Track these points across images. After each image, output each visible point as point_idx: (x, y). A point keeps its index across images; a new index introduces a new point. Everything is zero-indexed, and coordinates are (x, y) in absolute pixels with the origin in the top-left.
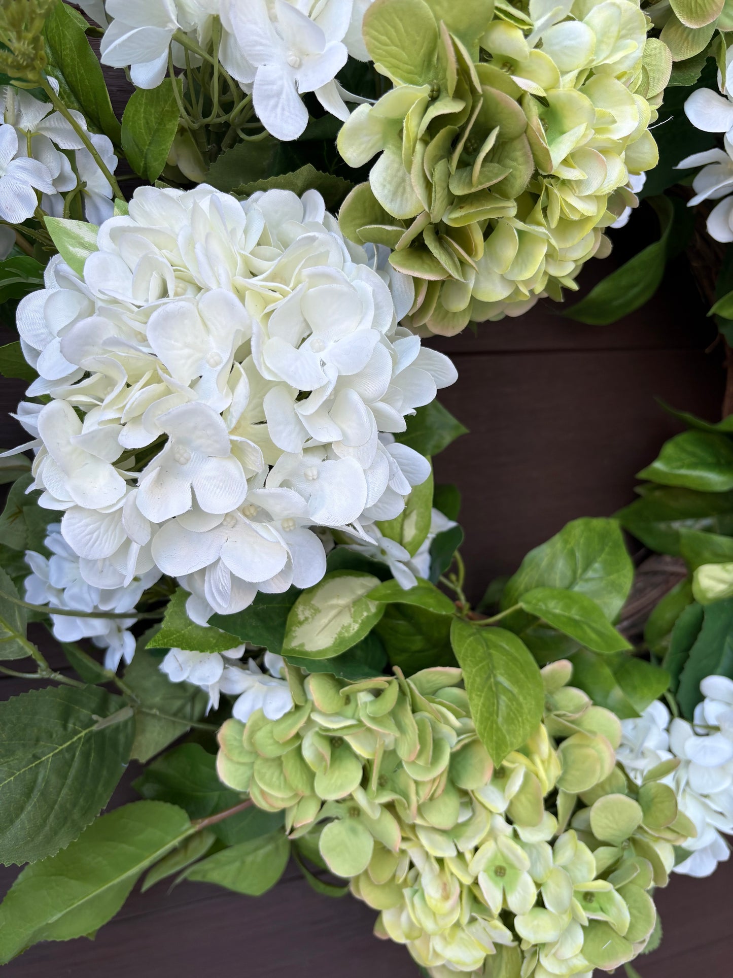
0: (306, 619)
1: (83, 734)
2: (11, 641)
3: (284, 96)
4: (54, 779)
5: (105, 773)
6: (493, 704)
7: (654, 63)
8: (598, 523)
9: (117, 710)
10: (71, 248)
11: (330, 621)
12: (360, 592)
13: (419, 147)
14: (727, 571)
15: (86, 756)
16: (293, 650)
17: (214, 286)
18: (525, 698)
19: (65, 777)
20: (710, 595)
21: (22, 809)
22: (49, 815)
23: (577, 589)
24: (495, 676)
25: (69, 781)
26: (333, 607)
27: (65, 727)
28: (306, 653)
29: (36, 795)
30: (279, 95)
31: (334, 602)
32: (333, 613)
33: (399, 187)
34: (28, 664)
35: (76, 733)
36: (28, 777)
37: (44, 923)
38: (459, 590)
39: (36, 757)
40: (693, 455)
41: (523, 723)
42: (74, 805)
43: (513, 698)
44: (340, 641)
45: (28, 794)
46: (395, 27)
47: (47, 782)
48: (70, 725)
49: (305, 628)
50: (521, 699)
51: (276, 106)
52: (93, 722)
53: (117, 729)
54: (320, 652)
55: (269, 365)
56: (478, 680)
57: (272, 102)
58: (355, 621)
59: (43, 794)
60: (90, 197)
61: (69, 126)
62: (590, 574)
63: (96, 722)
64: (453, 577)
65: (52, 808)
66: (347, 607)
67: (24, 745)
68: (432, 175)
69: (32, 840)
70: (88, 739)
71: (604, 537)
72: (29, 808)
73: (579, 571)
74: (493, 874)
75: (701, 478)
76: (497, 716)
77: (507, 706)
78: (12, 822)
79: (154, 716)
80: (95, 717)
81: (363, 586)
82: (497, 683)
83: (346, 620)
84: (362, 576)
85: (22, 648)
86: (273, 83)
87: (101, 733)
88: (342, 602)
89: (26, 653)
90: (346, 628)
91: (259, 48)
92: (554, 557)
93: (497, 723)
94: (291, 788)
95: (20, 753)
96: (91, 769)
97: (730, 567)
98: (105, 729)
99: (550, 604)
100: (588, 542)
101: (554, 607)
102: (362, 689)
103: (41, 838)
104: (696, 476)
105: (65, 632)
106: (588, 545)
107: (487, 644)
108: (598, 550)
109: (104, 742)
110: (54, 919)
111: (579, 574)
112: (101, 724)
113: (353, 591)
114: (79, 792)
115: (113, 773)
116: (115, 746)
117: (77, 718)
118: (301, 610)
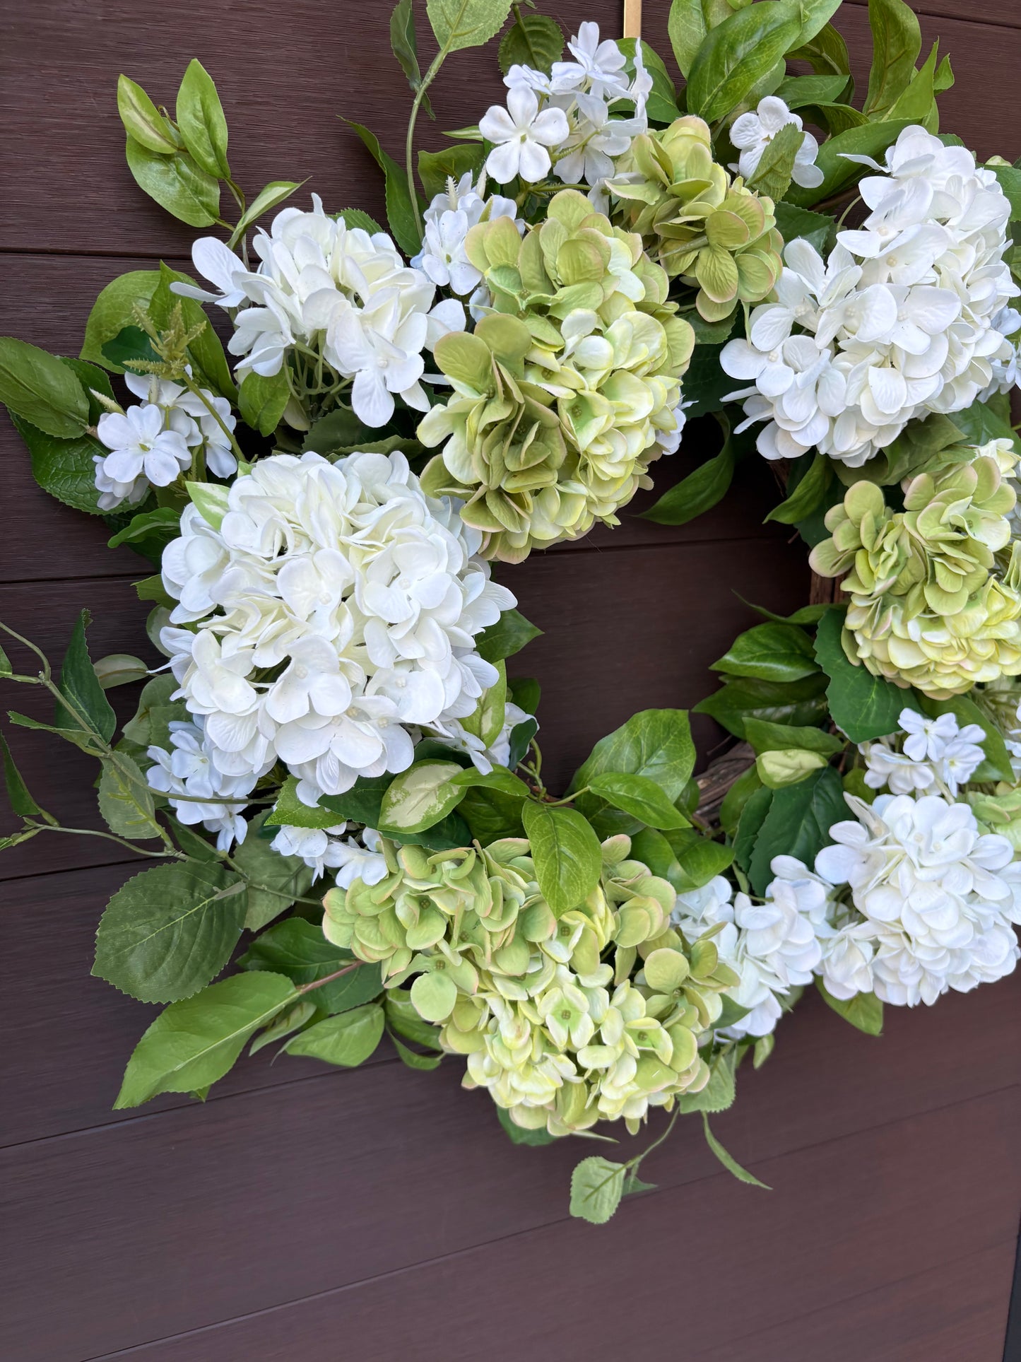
0: (398, 801)
1: (206, 902)
2: (145, 823)
3: (375, 393)
4: (186, 937)
5: (225, 936)
6: (556, 869)
7: (680, 338)
8: (665, 714)
9: (232, 885)
10: (206, 505)
11: (418, 803)
12: (445, 778)
13: (478, 440)
14: (790, 757)
15: (210, 920)
16: (387, 826)
17: (325, 545)
18: (584, 865)
19: (195, 936)
20: (777, 780)
21: (162, 959)
22: (183, 966)
23: (641, 774)
24: (559, 847)
25: (198, 940)
26: (421, 790)
27: (192, 896)
28: (399, 829)
29: (173, 950)
30: (371, 394)
31: (423, 786)
32: (422, 795)
33: (466, 461)
34: (157, 844)
35: (201, 901)
36: (166, 934)
37: (170, 1071)
38: (537, 776)
39: (171, 919)
40: (766, 647)
41: (582, 885)
42: (203, 960)
43: (574, 864)
44: (428, 818)
45: (167, 947)
46: (459, 353)
47: (181, 940)
48: (196, 894)
49: (397, 808)
50: (580, 865)
51: (370, 401)
52: (214, 893)
53: (233, 900)
54: (409, 828)
55: (367, 604)
56: (543, 849)
57: (367, 400)
58: (440, 802)
59: (179, 948)
60: (211, 447)
61: (199, 400)
62: (654, 760)
63: (217, 893)
64: (532, 765)
65: (186, 960)
66: (434, 790)
67: (161, 909)
68: (489, 459)
69: (173, 984)
70: (211, 906)
71: (669, 727)
72: (168, 959)
73: (645, 758)
74: (560, 1017)
75: (771, 669)
76: (559, 878)
77: (568, 871)
78: (156, 969)
79: (263, 891)
80: (215, 888)
81: (447, 772)
82: (560, 852)
83: (432, 801)
84: (447, 764)
85: (153, 829)
86: (366, 386)
87: (220, 902)
88: (428, 786)
89: (156, 833)
90: (432, 808)
91: (356, 359)
92: (621, 744)
93: (558, 885)
94: (387, 942)
95: (158, 915)
96: (214, 931)
97: (792, 753)
98: (222, 900)
99: (616, 787)
100: (653, 731)
101: (620, 790)
102: (446, 859)
103: (179, 983)
104: (766, 667)
105: (187, 815)
106: (653, 735)
107: (554, 820)
108: (663, 738)
109: (223, 910)
110: (178, 1068)
111: (644, 760)
112: (220, 895)
113: (439, 777)
114: (206, 947)
115: (232, 937)
116: (231, 914)
117: (201, 889)
118: (394, 794)
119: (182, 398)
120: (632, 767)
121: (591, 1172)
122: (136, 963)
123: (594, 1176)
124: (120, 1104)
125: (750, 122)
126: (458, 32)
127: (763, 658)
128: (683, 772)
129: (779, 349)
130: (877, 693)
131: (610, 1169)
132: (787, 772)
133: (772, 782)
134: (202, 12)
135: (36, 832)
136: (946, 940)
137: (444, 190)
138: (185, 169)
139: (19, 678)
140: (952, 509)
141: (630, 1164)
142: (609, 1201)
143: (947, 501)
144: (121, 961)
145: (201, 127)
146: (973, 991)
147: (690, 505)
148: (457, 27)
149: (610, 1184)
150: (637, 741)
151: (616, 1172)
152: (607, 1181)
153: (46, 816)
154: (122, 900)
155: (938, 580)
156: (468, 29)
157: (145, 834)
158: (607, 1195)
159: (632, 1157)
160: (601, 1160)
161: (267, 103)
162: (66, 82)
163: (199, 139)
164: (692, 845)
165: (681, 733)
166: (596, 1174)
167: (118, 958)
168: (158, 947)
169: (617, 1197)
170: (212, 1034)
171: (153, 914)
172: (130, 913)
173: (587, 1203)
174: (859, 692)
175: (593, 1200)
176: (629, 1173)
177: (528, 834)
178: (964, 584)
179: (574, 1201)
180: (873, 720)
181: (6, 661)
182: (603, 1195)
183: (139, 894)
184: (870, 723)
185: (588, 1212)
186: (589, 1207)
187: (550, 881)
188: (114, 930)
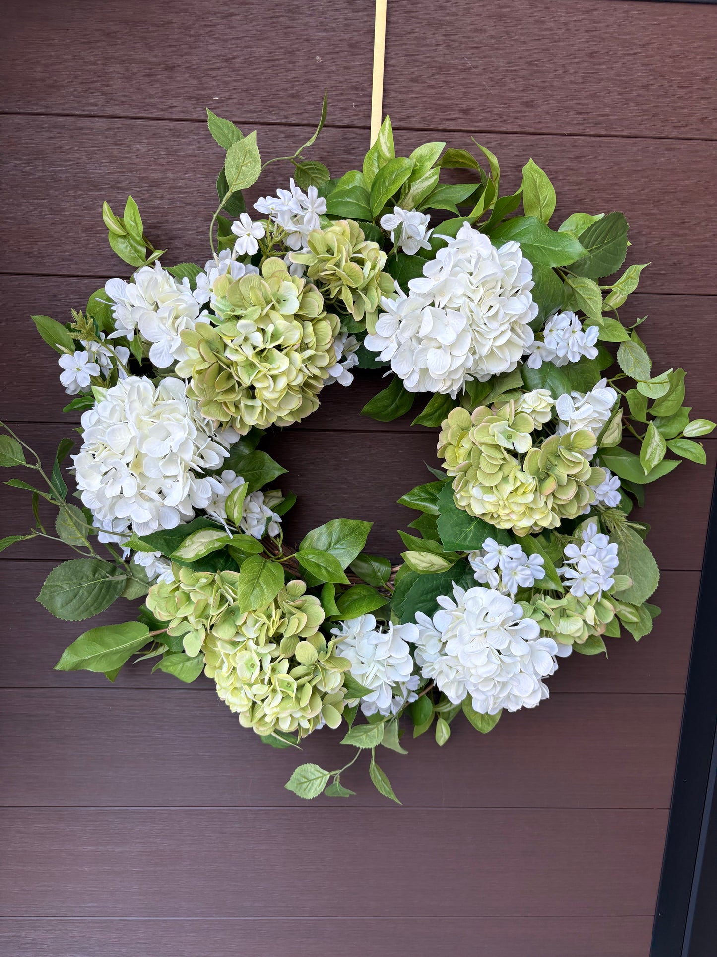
0: (188, 545)
1: (101, 580)
2: (80, 538)
3: (164, 352)
4: (86, 593)
5: (108, 597)
6: (251, 590)
8: (352, 523)
9: (119, 575)
10: (99, 397)
11: (197, 547)
12: (215, 538)
14: (425, 556)
15: (101, 589)
16: (176, 556)
18: (268, 591)
19: (91, 594)
21: (71, 601)
22: (81, 606)
23: (329, 552)
24: (258, 580)
25: (91, 596)
26: (200, 542)
27: (94, 575)
28: (182, 558)
29: (78, 597)
30: (161, 352)
31: (202, 540)
32: (199, 544)
34: (85, 549)
35: (98, 579)
36: (76, 590)
37: (83, 659)
38: (280, 546)
39: (81, 584)
41: (263, 600)
42: (92, 606)
43: (262, 589)
44: (197, 555)
45: (75, 596)
47: (83, 594)
48: (96, 575)
49: (187, 549)
50: (266, 590)
51: (160, 356)
52: (106, 577)
53: (117, 582)
54: (187, 559)
56: (247, 579)
57: (158, 355)
58: (206, 549)
59: (81, 598)
61: (107, 350)
62: (338, 546)
63: (108, 577)
65: (83, 604)
66: (206, 543)
67: (77, 578)
69: (73, 613)
70: (103, 582)
71: (353, 531)
72: (74, 601)
74: (249, 666)
75: (427, 507)
76: (251, 595)
77: (257, 592)
78: (67, 604)
79: (137, 581)
80: (107, 575)
81: (218, 535)
82: (257, 582)
83: (202, 548)
84: (220, 531)
85: (83, 543)
86: (158, 349)
87: (110, 582)
88: (204, 541)
90: (200, 551)
92: (321, 534)
93: (249, 598)
94: (169, 612)
95: (75, 581)
96: (102, 594)
97: (423, 553)
98: (112, 581)
99: (310, 556)
100: (342, 530)
101: (312, 558)
102: (204, 577)
103: (76, 613)
104: (424, 505)
105: (103, 539)
106: (342, 532)
107: (264, 567)
108: (347, 535)
109: (110, 585)
110: (87, 657)
111: (332, 545)
112: (110, 578)
113: (212, 537)
114: (95, 601)
115: (111, 598)
116: (115, 588)
117: (100, 573)
118: (187, 542)
119: (100, 349)
120: (325, 548)
121: (309, 771)
122: (58, 601)
123: (309, 774)
124: (58, 668)
125: (390, 218)
126: (237, 182)
127: (425, 500)
128: (353, 554)
129: (394, 336)
131: (321, 773)
132: (424, 565)
133: (417, 569)
134: (153, 167)
135: (35, 535)
136: (481, 671)
137: (212, 258)
138: (132, 241)
139: (28, 466)
140: (494, 427)
141: (333, 773)
142: (316, 789)
143: (491, 421)
144: (52, 598)
145: (133, 224)
146: (518, 711)
147: (385, 412)
148: (236, 181)
149: (319, 780)
150: (331, 534)
151: (324, 775)
152: (318, 778)
153: (42, 530)
154: (59, 571)
155: (481, 465)
156: (242, 181)
157: (79, 543)
158: (315, 786)
159: (334, 770)
160: (317, 767)
161: (182, 207)
162: (92, 201)
163: (133, 230)
164: (365, 596)
165: (360, 534)
166: (312, 773)
167: (50, 596)
168: (71, 595)
169: (321, 789)
170: (107, 645)
171: (72, 580)
172: (61, 577)
173: (300, 785)
174: (461, 524)
175: (305, 785)
176: (332, 778)
177: (241, 571)
178: (500, 469)
179: (292, 782)
180: (470, 542)
181: (23, 457)
182: (312, 785)
183: (67, 570)
184: (467, 543)
185: (299, 790)
186: (300, 788)
187: (245, 595)
188: (52, 583)
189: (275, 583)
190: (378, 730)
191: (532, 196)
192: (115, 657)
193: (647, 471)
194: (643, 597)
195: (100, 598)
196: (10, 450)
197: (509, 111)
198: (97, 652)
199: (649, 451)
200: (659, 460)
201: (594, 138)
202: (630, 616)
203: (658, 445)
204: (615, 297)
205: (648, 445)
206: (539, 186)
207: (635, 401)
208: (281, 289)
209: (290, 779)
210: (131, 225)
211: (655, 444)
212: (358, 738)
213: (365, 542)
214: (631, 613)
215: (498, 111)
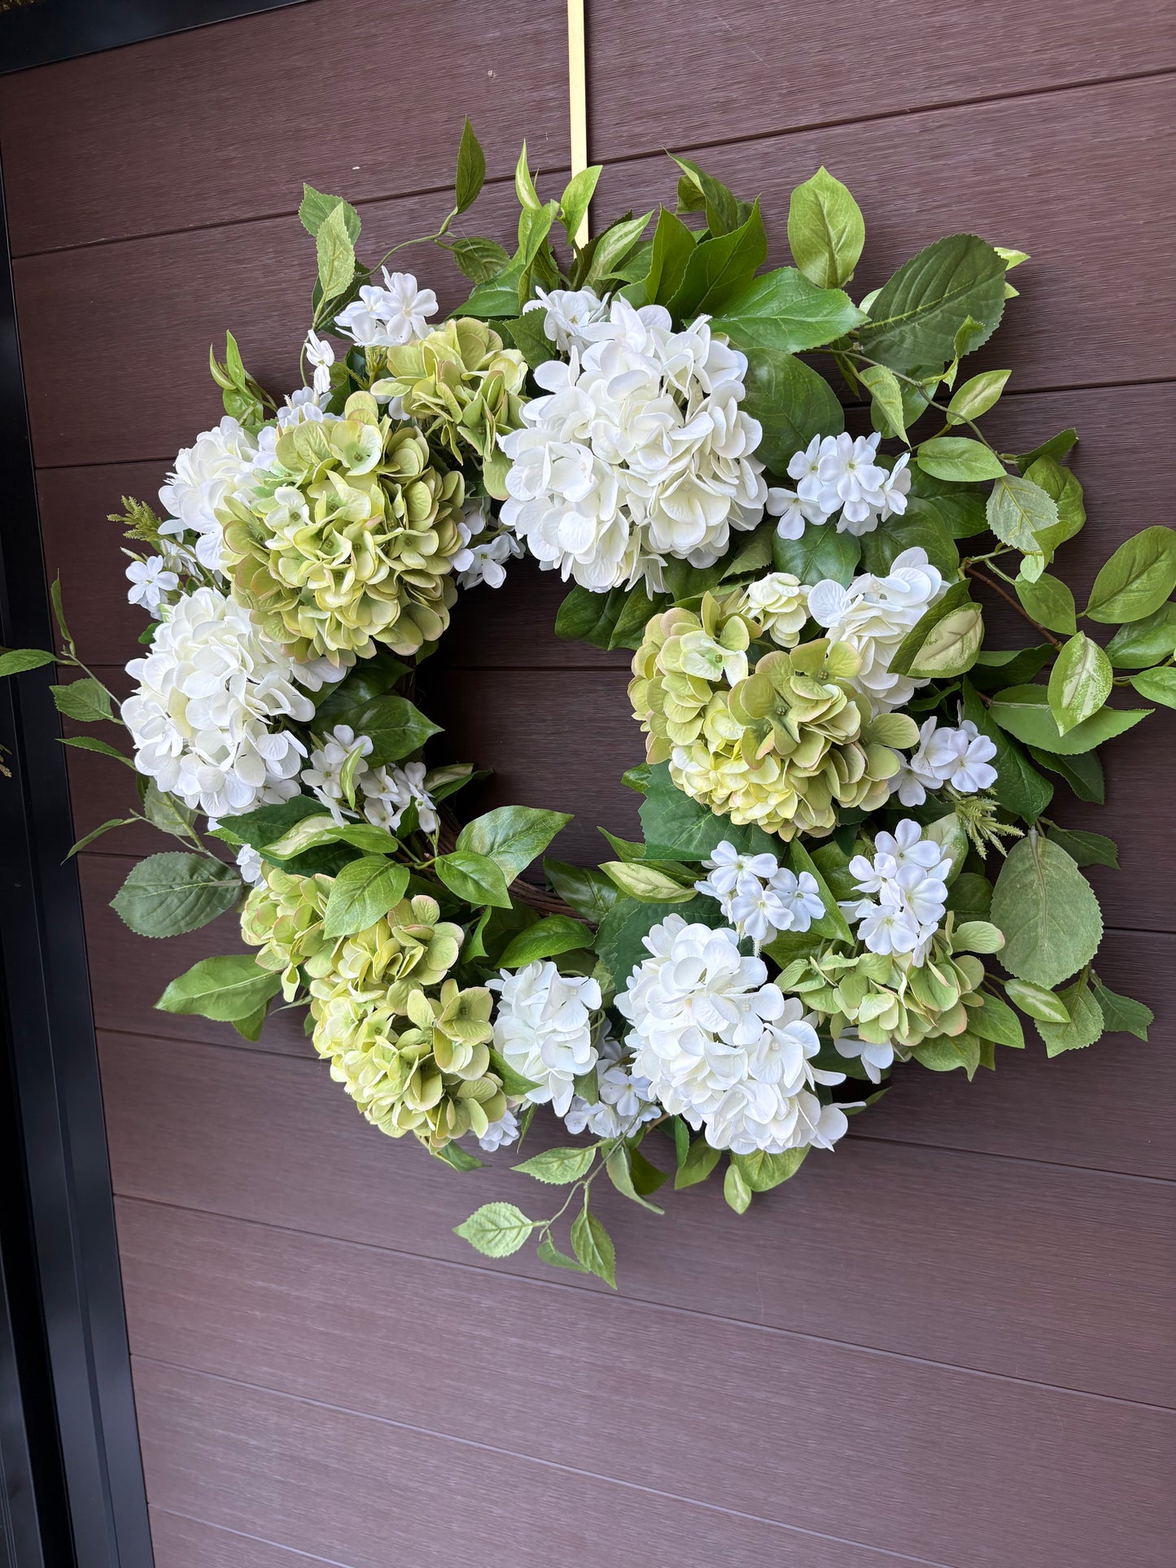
0: (292, 837)
1: (202, 884)
2: (180, 823)
3: (217, 547)
4: (176, 901)
5: (208, 909)
6: (347, 904)
9: (230, 879)
11: (298, 840)
15: (200, 897)
16: (268, 851)
18: (374, 906)
19: (182, 903)
21: (155, 910)
22: (166, 918)
23: (491, 858)
24: (363, 890)
25: (183, 906)
26: (306, 832)
27: (191, 877)
28: (276, 855)
29: (164, 905)
30: (213, 548)
31: (308, 829)
32: (304, 835)
34: (188, 839)
35: (197, 882)
36: (164, 896)
39: (171, 887)
41: (360, 921)
42: (183, 919)
43: (364, 905)
44: (295, 851)
45: (161, 904)
47: (173, 902)
48: (195, 877)
49: (288, 842)
50: (368, 907)
51: (212, 553)
52: (209, 880)
53: (227, 890)
54: (284, 856)
56: (346, 888)
57: (209, 552)
58: (307, 842)
59: (168, 907)
62: (505, 848)
63: (213, 881)
65: (171, 915)
66: (313, 833)
67: (166, 879)
69: (155, 926)
70: (203, 888)
71: (534, 823)
72: (159, 910)
78: (149, 914)
80: (211, 877)
82: (361, 895)
83: (304, 841)
85: (182, 829)
87: (215, 888)
88: (311, 830)
89: (189, 834)
90: (300, 846)
91: (207, 526)
92: (480, 830)
94: (256, 933)
95: (164, 882)
96: (199, 905)
97: (634, 866)
98: (218, 887)
99: (459, 863)
100: (513, 824)
101: (461, 865)
103: (159, 927)
106: (512, 827)
107: (381, 873)
108: (521, 832)
109: (214, 894)
110: (196, 996)
111: (496, 847)
112: (216, 883)
113: (323, 826)
114: (188, 913)
115: (213, 911)
116: (222, 897)
117: (200, 875)
118: (293, 832)
120: (485, 851)
121: (502, 1214)
122: (139, 909)
123: (501, 1219)
126: (330, 287)
128: (522, 862)
130: (707, 823)
131: (518, 1218)
132: (643, 887)
135: (134, 819)
139: (115, 721)
140: (685, 641)
141: (538, 1224)
142: (507, 1245)
144: (130, 903)
149: (515, 1232)
151: (524, 1224)
152: (512, 1228)
154: (146, 866)
156: (336, 283)
157: (179, 831)
158: (509, 1239)
159: (542, 1219)
160: (517, 1210)
165: (543, 830)
166: (506, 1218)
167: (129, 901)
168: (156, 901)
169: (516, 1246)
170: (223, 982)
171: (161, 881)
172: (146, 876)
173: (482, 1234)
174: (682, 817)
175: (490, 1235)
176: (536, 1231)
177: (339, 875)
178: (699, 715)
179: (469, 1226)
180: (696, 848)
181: (110, 711)
182: (503, 1236)
183: (155, 866)
184: (692, 849)
185: (479, 1241)
186: (482, 1237)
187: (336, 911)
188: (135, 884)
189: (386, 898)
190: (583, 1159)
191: (807, 232)
192: (239, 1001)
193: (1065, 727)
194: (1061, 972)
195: (196, 909)
196: (96, 699)
197: (801, 91)
198: (209, 989)
199: (1068, 689)
200: (1094, 708)
201: (962, 109)
202: (1046, 1010)
203: (1090, 677)
204: (970, 397)
205: (1065, 678)
206: (829, 214)
207: (1037, 592)
208: (362, 438)
209: (465, 1221)
210: (236, 373)
211: (1084, 676)
212: (545, 1166)
213: (547, 844)
214: (1047, 1004)
215: (781, 95)
